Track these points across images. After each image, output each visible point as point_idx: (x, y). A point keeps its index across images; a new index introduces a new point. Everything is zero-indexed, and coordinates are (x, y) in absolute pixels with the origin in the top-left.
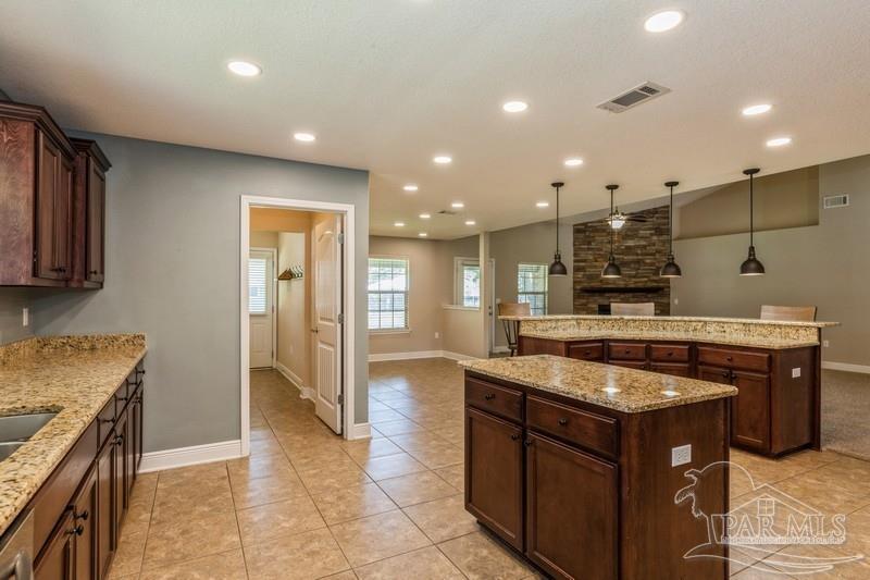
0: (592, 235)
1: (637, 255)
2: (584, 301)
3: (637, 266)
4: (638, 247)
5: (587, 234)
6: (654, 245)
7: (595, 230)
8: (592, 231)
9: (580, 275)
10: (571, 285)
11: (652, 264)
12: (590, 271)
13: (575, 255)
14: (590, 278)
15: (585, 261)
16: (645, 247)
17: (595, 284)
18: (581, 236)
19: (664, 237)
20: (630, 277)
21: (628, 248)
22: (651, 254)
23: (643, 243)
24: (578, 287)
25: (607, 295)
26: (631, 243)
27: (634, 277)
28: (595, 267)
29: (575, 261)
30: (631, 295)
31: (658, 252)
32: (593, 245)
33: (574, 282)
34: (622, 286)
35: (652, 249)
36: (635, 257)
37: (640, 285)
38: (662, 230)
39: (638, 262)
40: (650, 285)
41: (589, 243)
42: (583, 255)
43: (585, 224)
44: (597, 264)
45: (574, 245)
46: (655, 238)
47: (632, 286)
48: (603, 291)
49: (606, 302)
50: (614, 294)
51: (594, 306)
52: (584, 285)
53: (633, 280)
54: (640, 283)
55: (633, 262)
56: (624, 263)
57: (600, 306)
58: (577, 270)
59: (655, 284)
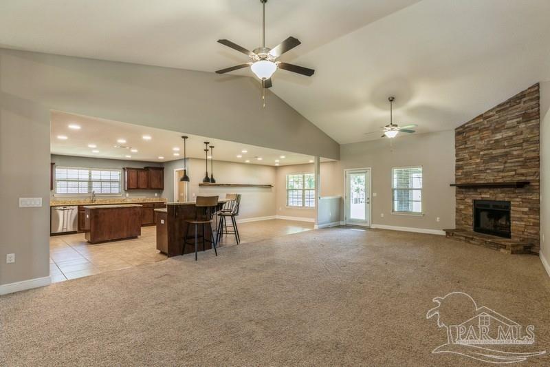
0: (468, 135)
1: (505, 147)
2: (462, 196)
3: (505, 159)
4: (504, 139)
5: (465, 134)
6: (522, 133)
7: (471, 129)
8: (468, 131)
9: (460, 172)
11: (519, 156)
12: (467, 168)
13: (457, 155)
14: (467, 174)
15: (463, 160)
16: (511, 137)
17: (471, 181)
18: (460, 137)
19: (533, 123)
20: (499, 171)
21: (497, 141)
23: (511, 134)
24: (459, 184)
26: (498, 136)
27: (502, 171)
29: (457, 161)
31: (526, 140)
32: (469, 144)
33: (456, 179)
34: (492, 181)
35: (519, 139)
36: (503, 150)
37: (508, 180)
38: (531, 115)
39: (506, 155)
40: (518, 179)
41: (466, 143)
42: (462, 155)
45: (456, 146)
46: (522, 126)
47: (501, 181)
48: (475, 187)
49: (478, 197)
50: (485, 190)
51: (469, 201)
52: (463, 181)
53: (501, 174)
54: (509, 177)
55: (502, 156)
56: (493, 159)
57: (475, 201)
58: (458, 168)
59: (522, 178)
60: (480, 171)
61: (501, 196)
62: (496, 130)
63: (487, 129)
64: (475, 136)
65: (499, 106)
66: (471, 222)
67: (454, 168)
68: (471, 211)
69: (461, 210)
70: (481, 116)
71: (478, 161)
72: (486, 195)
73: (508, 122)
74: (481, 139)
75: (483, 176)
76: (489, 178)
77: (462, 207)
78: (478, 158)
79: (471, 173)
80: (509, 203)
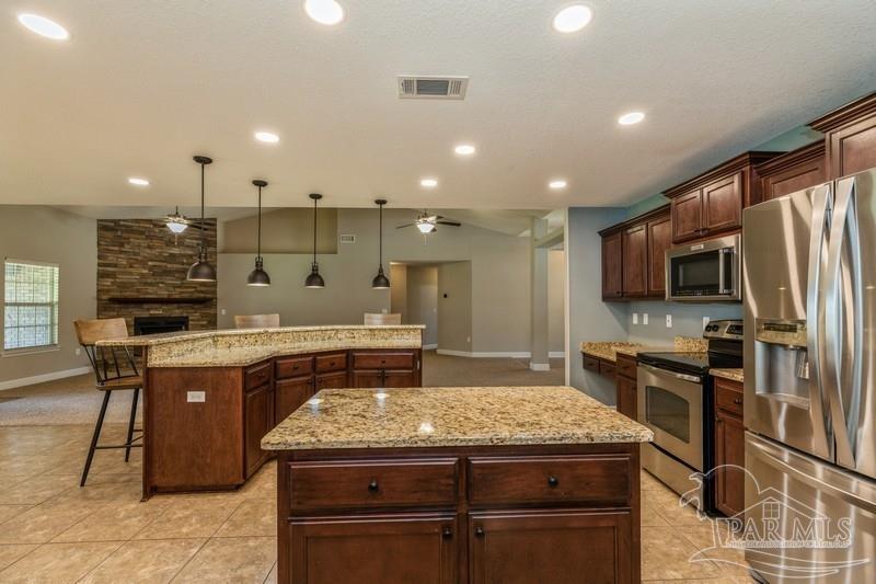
0: (125, 235)
1: (183, 264)
5: (119, 233)
7: (129, 230)
8: (127, 232)
9: (108, 282)
10: (95, 294)
12: (123, 278)
13: (99, 257)
14: (123, 286)
15: (115, 266)
17: (128, 294)
18: (110, 235)
19: (212, 250)
20: (175, 287)
21: (172, 255)
23: (190, 253)
24: (105, 297)
25: (146, 306)
26: (175, 251)
27: (179, 287)
28: (131, 274)
29: (99, 265)
30: (175, 305)
32: (127, 248)
33: (98, 291)
34: (166, 297)
37: (186, 296)
40: (196, 295)
41: (122, 245)
42: (111, 258)
43: (116, 222)
44: (131, 270)
45: (99, 244)
47: (177, 296)
48: (139, 302)
49: (145, 316)
50: (155, 306)
51: (129, 319)
52: (116, 294)
53: (178, 290)
54: (187, 293)
55: (178, 271)
56: (167, 272)
57: (136, 319)
58: (101, 275)
59: (202, 295)
60: (146, 284)
61: (176, 313)
63: (161, 239)
64: (138, 240)
70: (150, 221)
71: (145, 271)
72: (158, 312)
74: (149, 247)
75: (150, 289)
76: (152, 292)
78: (145, 268)
79: (132, 284)
80: (187, 318)
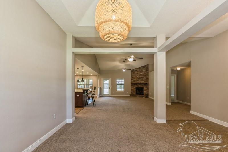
2: (133, 86)
4: (142, 74)
6: (146, 73)
7: (135, 71)
11: (145, 78)
13: (132, 76)
14: (134, 81)
16: (144, 74)
18: (132, 72)
19: (148, 72)
22: (145, 76)
28: (135, 79)
31: (146, 75)
33: (131, 82)
35: (145, 74)
37: (143, 83)
38: (147, 70)
39: (143, 77)
41: (134, 74)
43: (133, 70)
45: (131, 74)
46: (146, 72)
47: (141, 83)
48: (136, 84)
49: (137, 87)
50: (138, 85)
51: (135, 87)
52: (133, 83)
53: (142, 82)
54: (143, 82)
55: (142, 78)
56: (140, 78)
57: (136, 87)
58: (132, 79)
59: (146, 82)
60: (137, 81)
61: (142, 86)
62: (141, 72)
63: (139, 71)
64: (136, 72)
65: (141, 67)
66: (135, 92)
67: (131, 80)
68: (135, 90)
69: (133, 90)
70: (137, 68)
71: (137, 78)
72: (139, 86)
73: (143, 71)
74: (138, 73)
75: (138, 81)
76: (139, 82)
77: (133, 89)
79: (135, 81)
80: (143, 87)
